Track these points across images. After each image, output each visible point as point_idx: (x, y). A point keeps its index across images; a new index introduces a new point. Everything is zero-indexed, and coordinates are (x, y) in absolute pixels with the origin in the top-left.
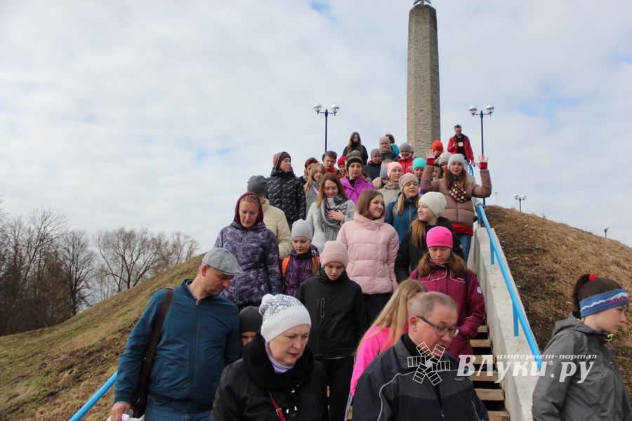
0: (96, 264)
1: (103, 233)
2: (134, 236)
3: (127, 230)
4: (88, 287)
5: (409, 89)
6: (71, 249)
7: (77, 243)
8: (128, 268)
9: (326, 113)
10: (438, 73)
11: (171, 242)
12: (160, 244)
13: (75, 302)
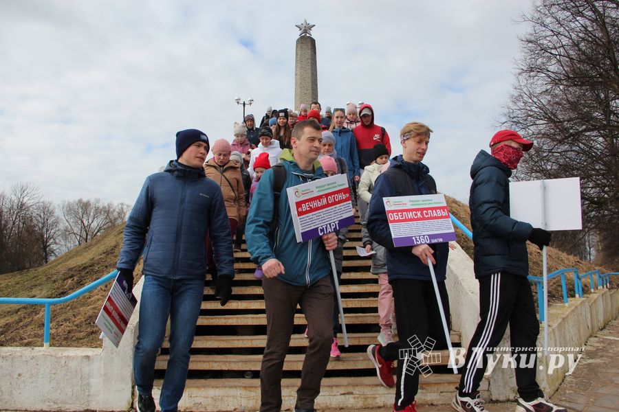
0: (61, 227)
1: (67, 203)
2: (90, 205)
3: (85, 200)
4: (56, 243)
5: (296, 95)
6: (42, 214)
7: (47, 211)
8: (86, 229)
9: (244, 104)
10: (317, 85)
11: (117, 210)
12: (109, 211)
13: (46, 255)
